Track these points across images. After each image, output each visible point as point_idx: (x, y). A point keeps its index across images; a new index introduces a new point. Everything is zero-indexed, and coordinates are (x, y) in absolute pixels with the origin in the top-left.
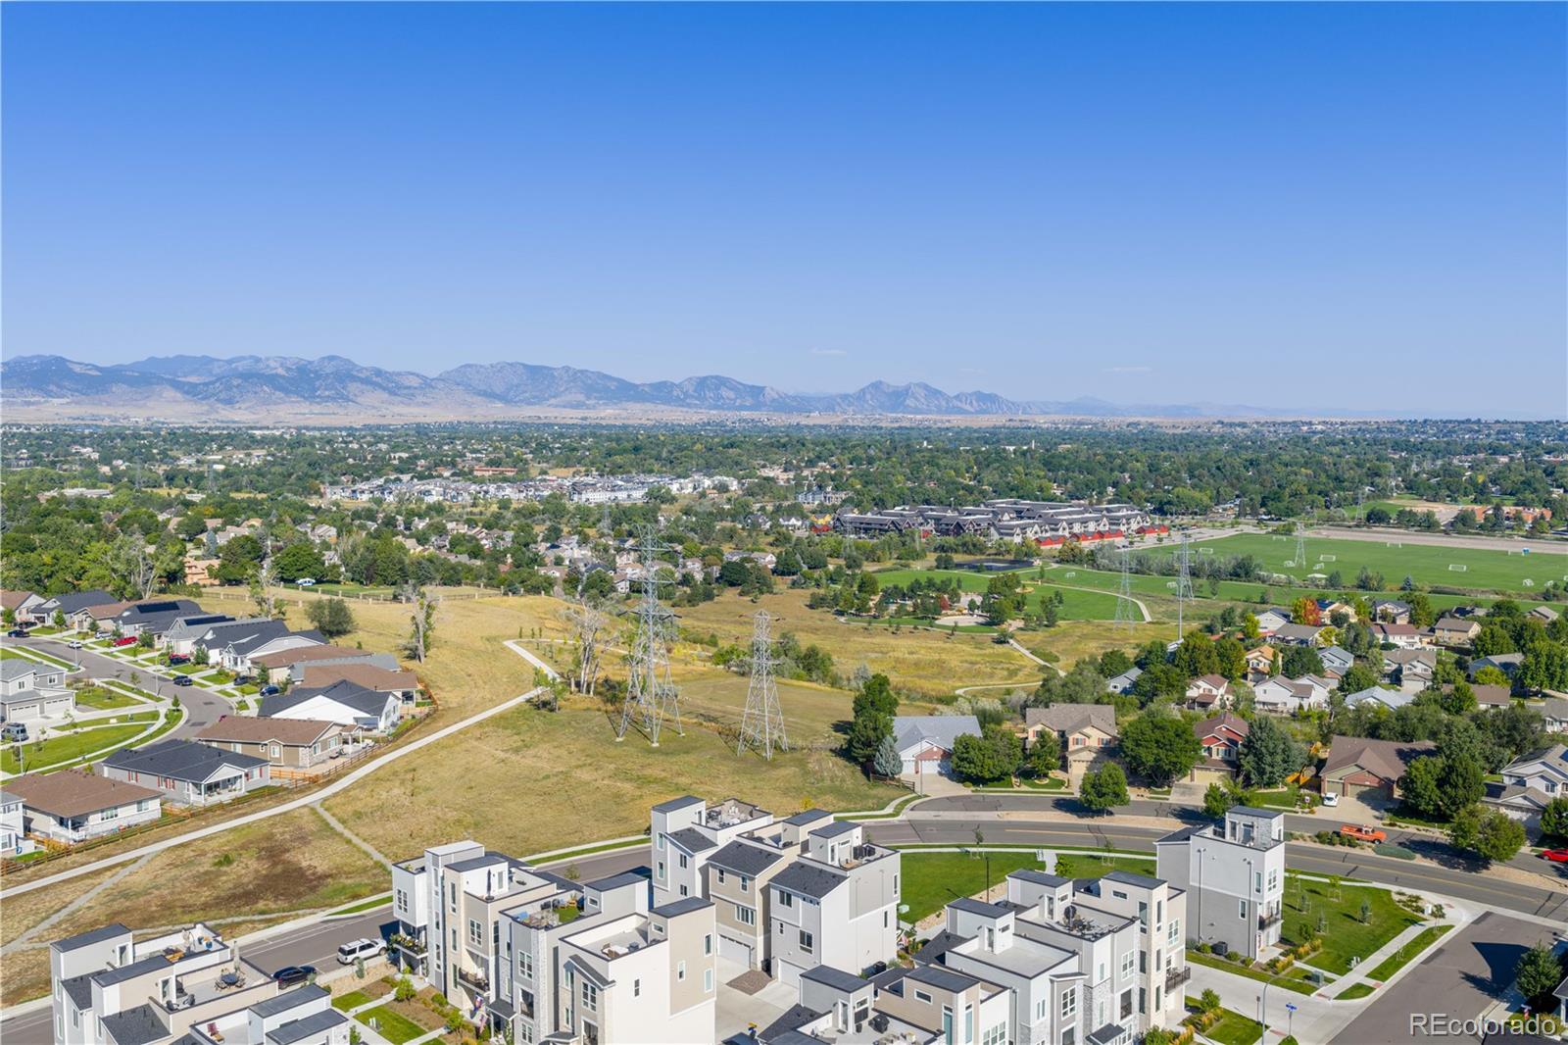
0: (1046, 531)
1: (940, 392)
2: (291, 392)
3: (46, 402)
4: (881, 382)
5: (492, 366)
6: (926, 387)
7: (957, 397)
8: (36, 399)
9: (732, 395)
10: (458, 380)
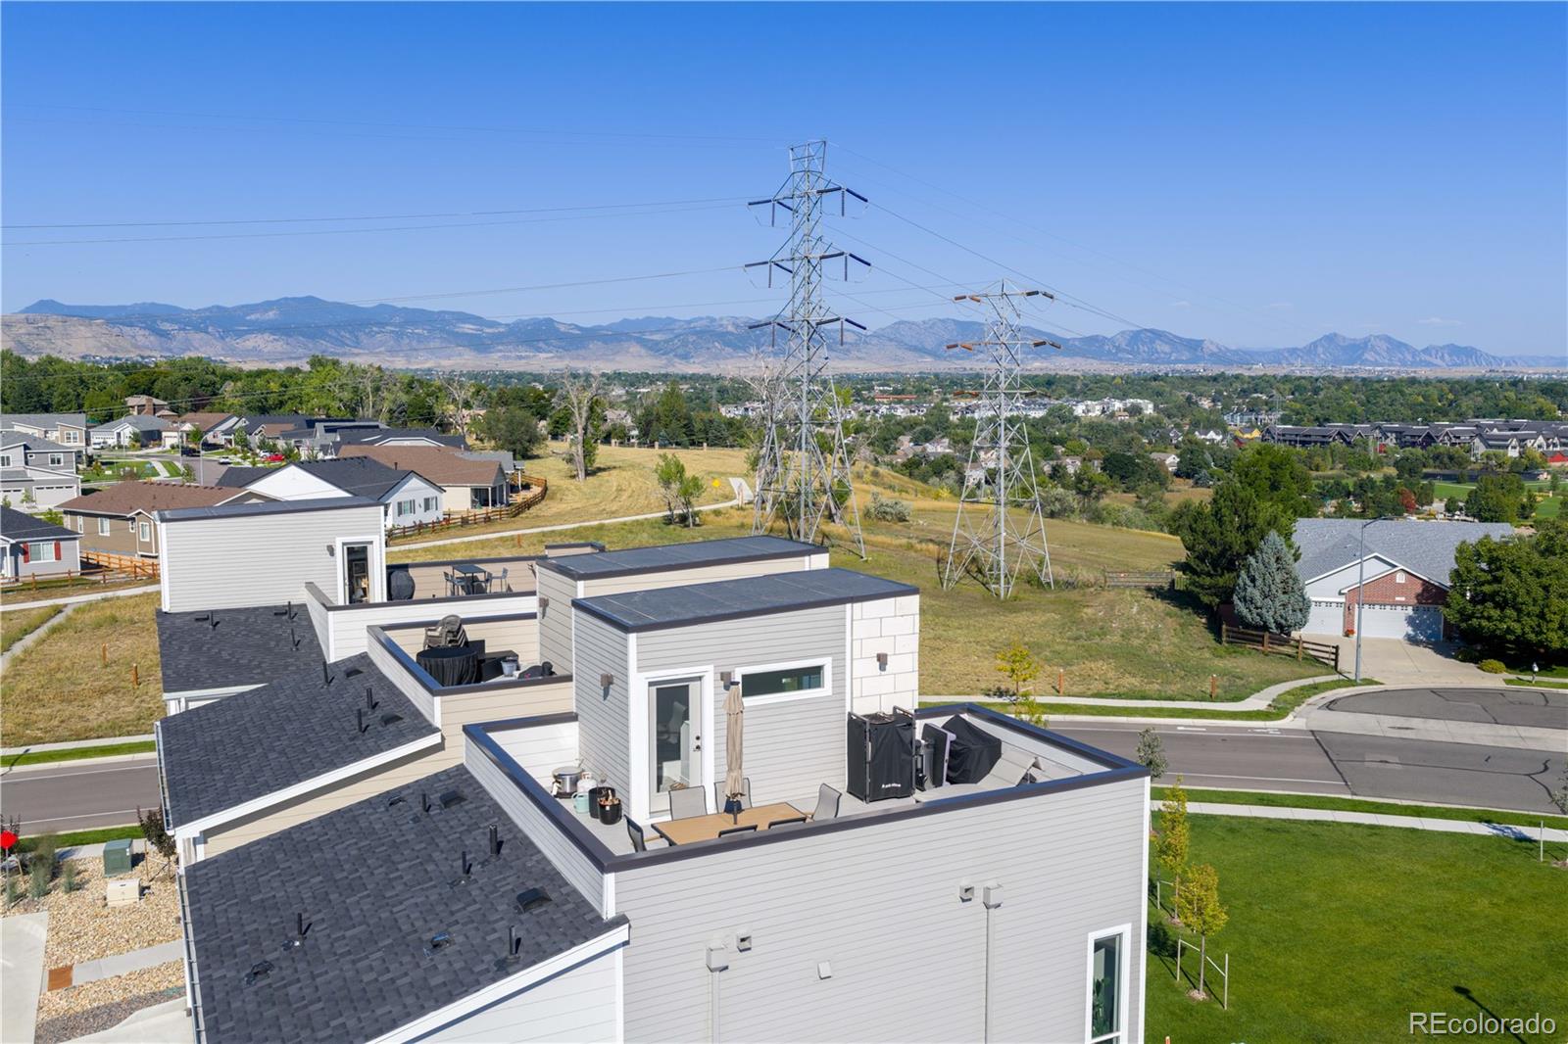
0: (1555, 445)
1: (1405, 345)
2: (740, 348)
3: (534, 356)
4: (1335, 335)
5: (924, 322)
6: (1388, 339)
7: (1426, 351)
8: (527, 354)
9: (1167, 348)
10: (892, 337)
